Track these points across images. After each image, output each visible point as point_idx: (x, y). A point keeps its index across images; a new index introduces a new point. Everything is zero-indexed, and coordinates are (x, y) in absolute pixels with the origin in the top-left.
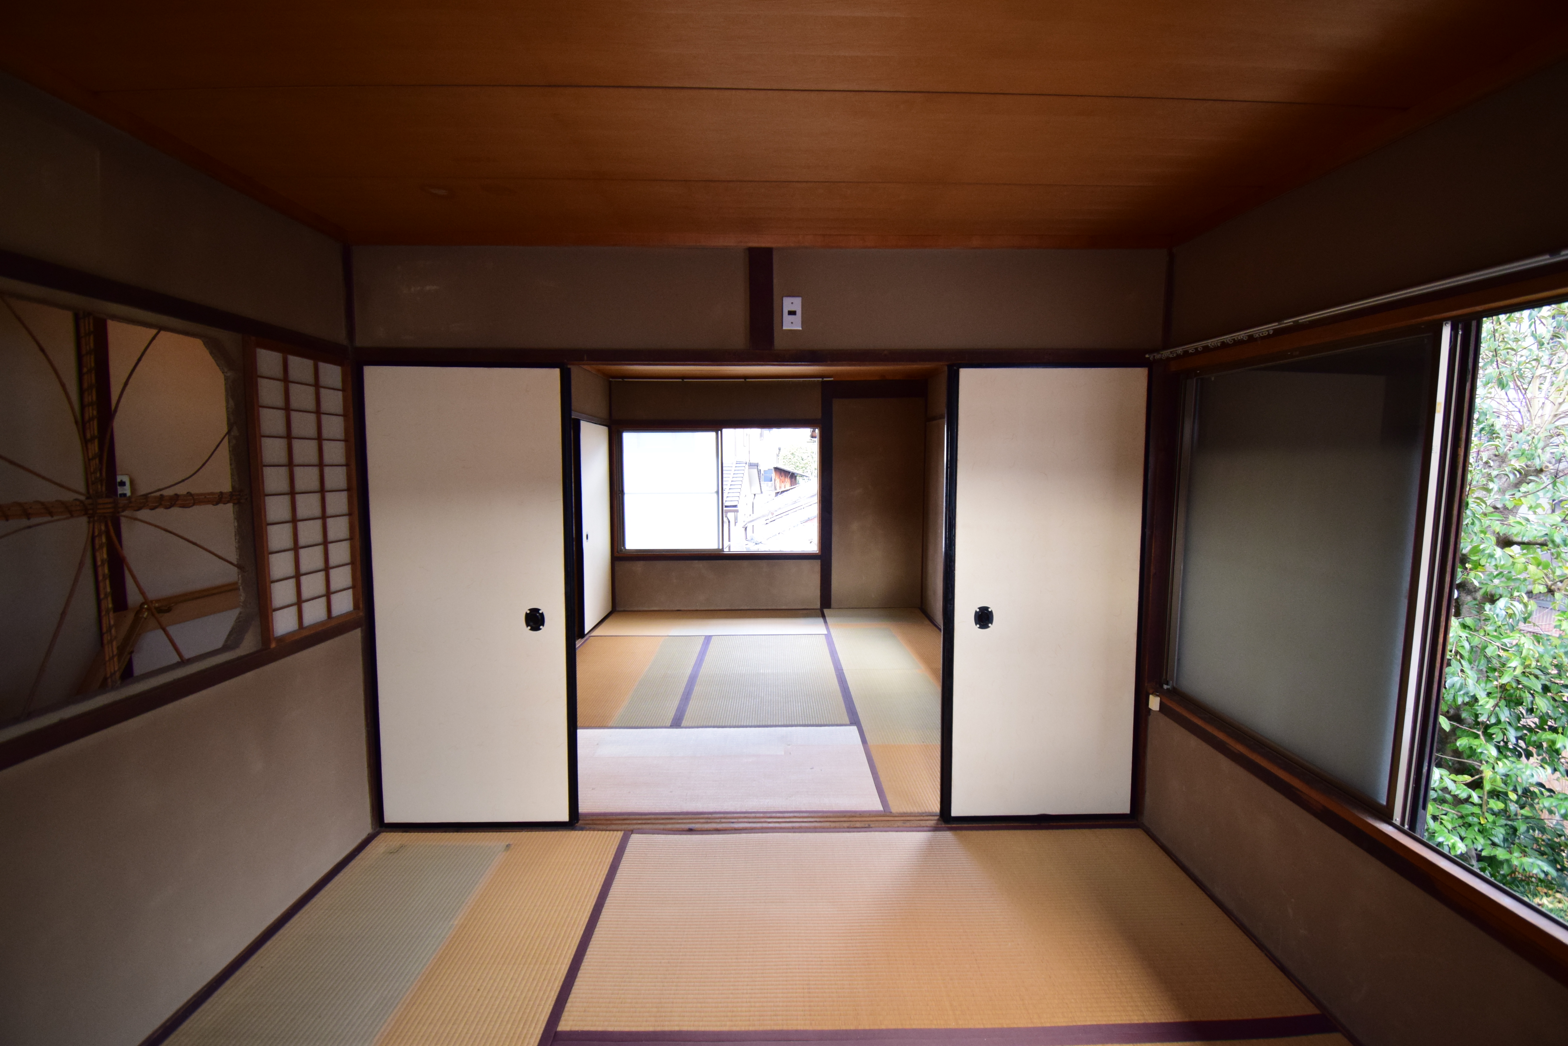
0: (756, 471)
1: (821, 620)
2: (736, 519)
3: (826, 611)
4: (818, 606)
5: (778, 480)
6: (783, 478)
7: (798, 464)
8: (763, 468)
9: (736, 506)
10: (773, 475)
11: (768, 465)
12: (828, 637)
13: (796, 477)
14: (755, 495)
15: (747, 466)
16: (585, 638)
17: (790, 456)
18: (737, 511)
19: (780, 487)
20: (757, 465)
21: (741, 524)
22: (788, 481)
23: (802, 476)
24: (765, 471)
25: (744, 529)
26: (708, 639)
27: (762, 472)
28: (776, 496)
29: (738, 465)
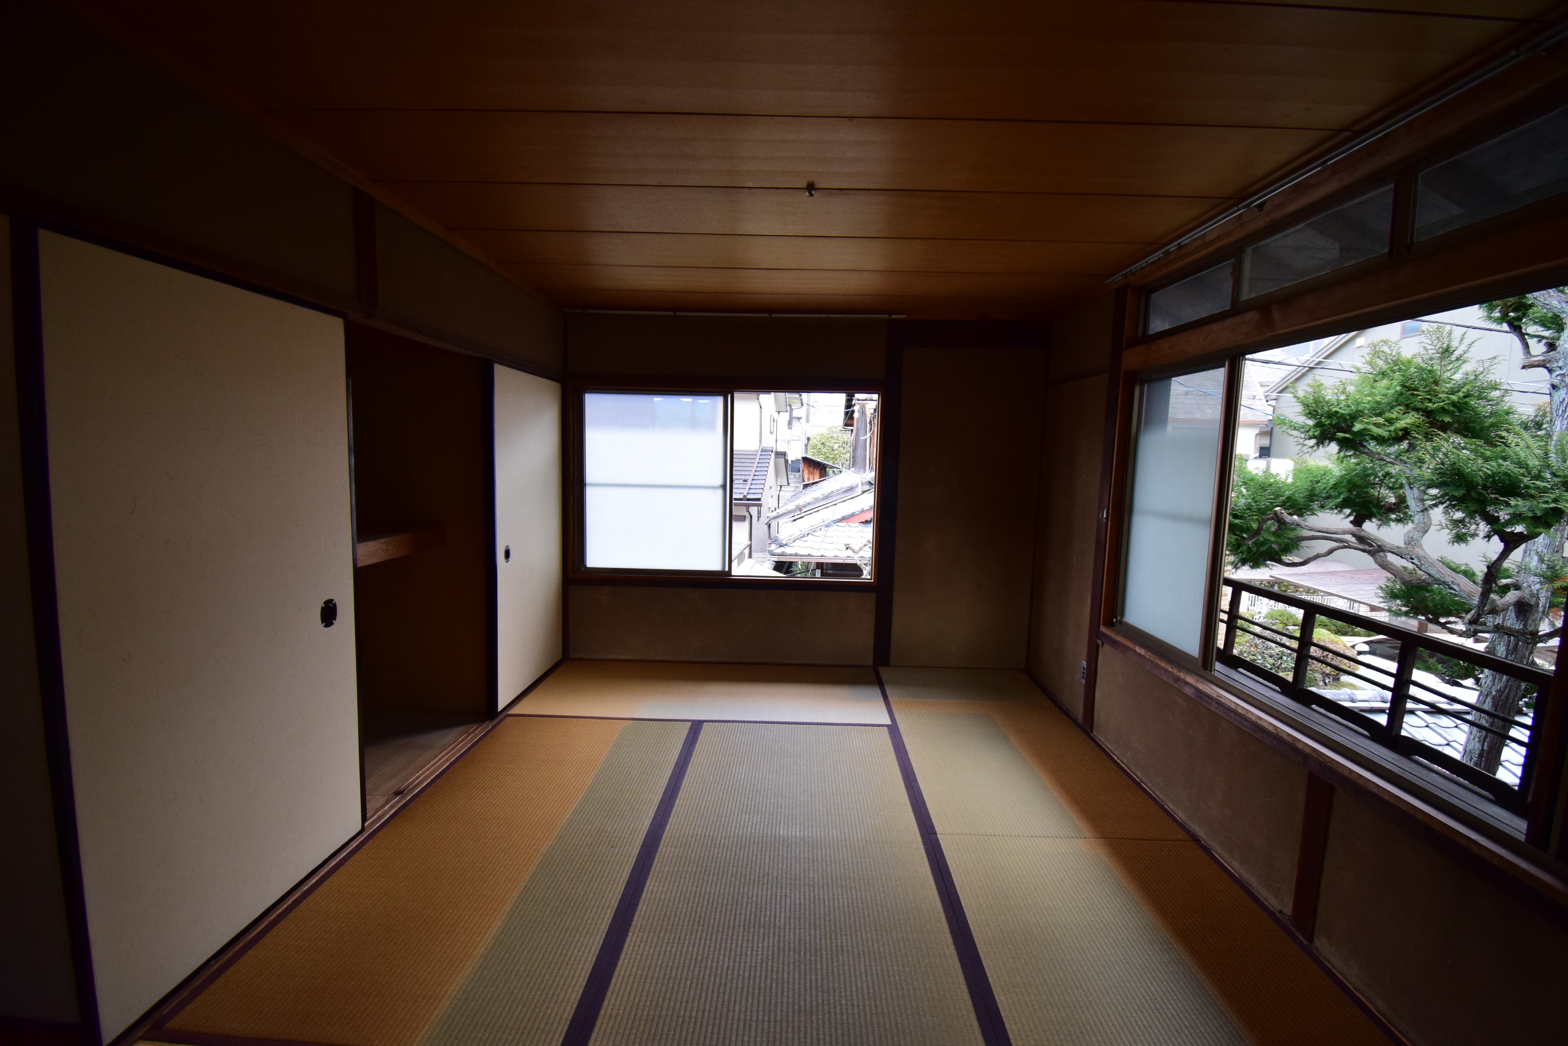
0: (783, 460)
1: (877, 691)
2: (759, 513)
3: (884, 672)
4: (869, 660)
5: (806, 472)
6: (811, 469)
7: (828, 454)
8: (791, 458)
9: (759, 500)
10: (802, 465)
11: (795, 453)
12: (893, 730)
13: (826, 468)
14: (781, 486)
15: (773, 455)
16: (496, 721)
17: (820, 446)
18: (760, 505)
19: (809, 480)
20: (784, 454)
21: (764, 520)
22: (817, 473)
23: (832, 467)
24: (792, 461)
25: (767, 526)
26: (696, 726)
27: (790, 462)
28: (803, 488)
29: (763, 453)
